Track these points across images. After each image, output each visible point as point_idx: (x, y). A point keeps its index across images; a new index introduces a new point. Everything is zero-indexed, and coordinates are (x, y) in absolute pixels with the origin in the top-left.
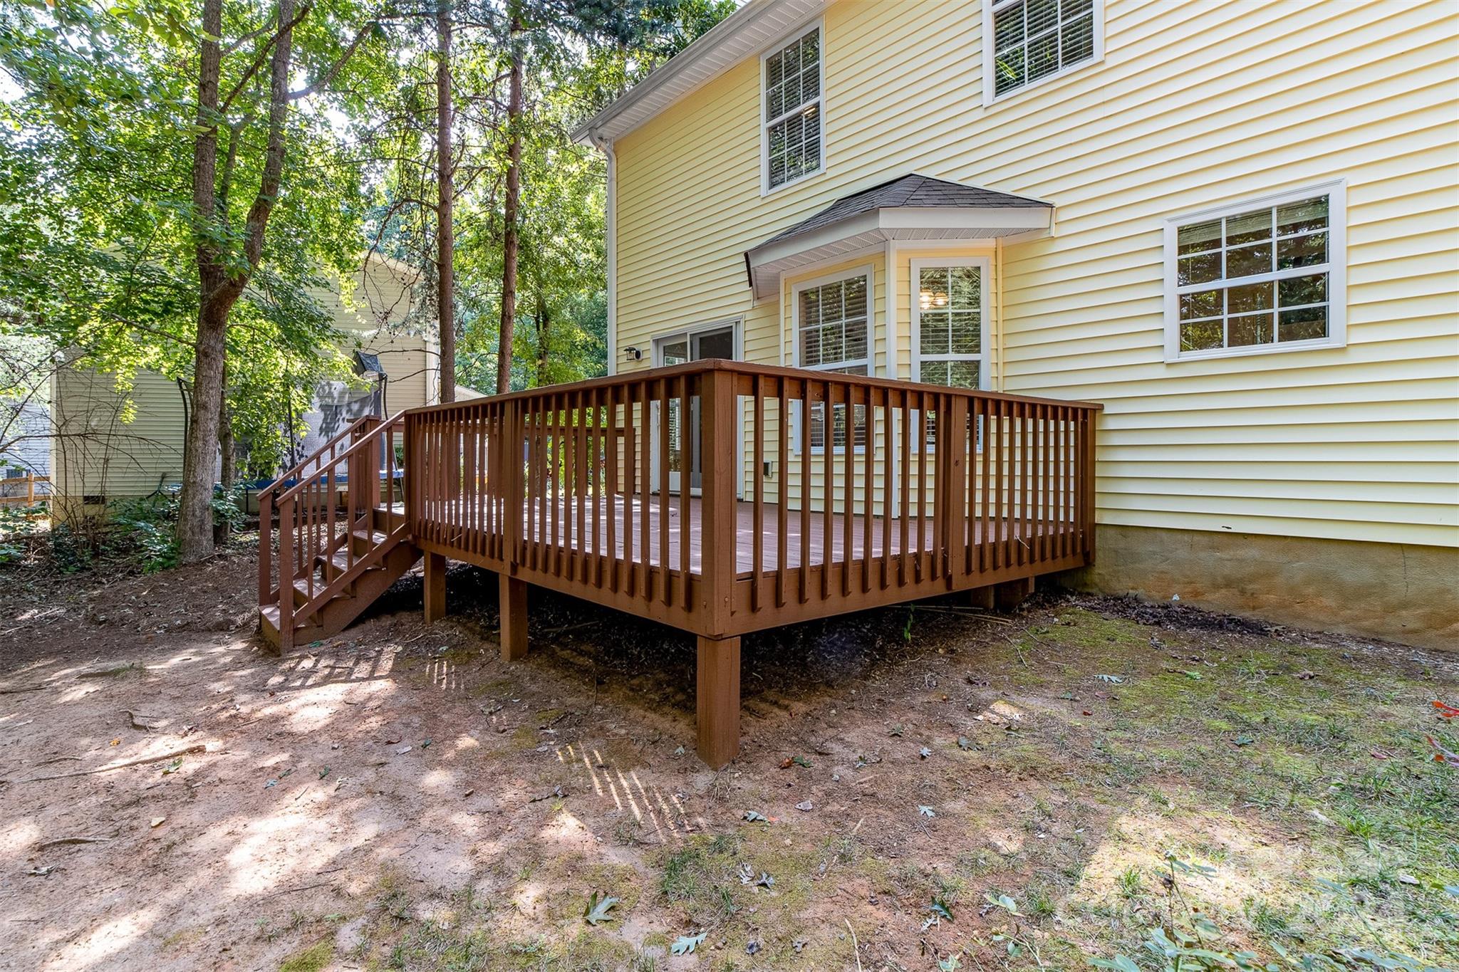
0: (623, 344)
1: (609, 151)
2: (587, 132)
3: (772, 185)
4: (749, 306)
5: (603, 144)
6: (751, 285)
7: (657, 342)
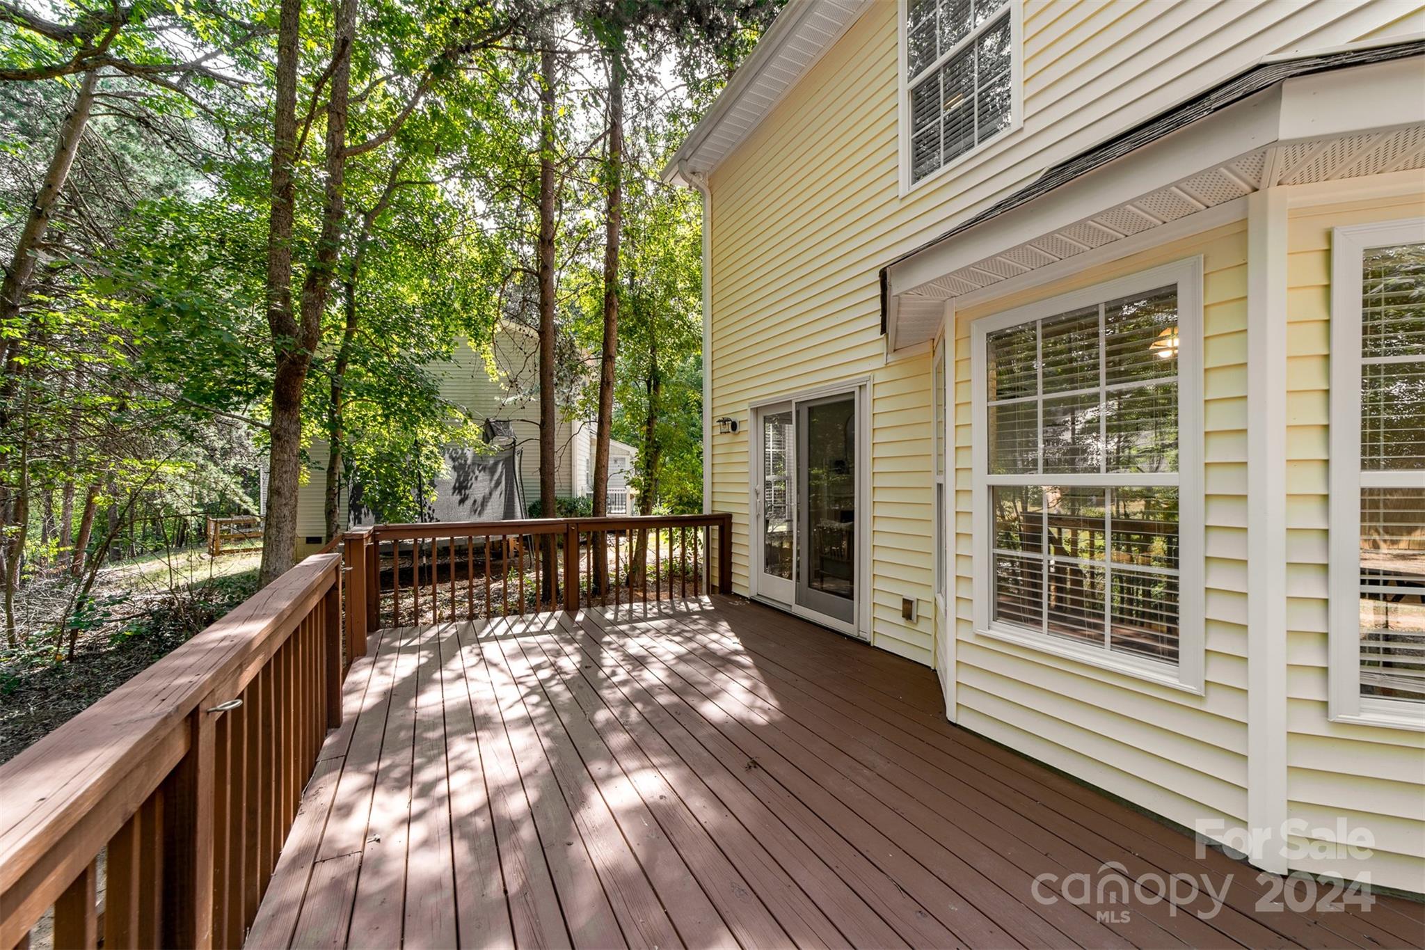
0: (720, 413)
1: (702, 186)
2: (676, 168)
3: (916, 178)
4: (880, 363)
5: (695, 179)
6: (884, 330)
7: (756, 411)
